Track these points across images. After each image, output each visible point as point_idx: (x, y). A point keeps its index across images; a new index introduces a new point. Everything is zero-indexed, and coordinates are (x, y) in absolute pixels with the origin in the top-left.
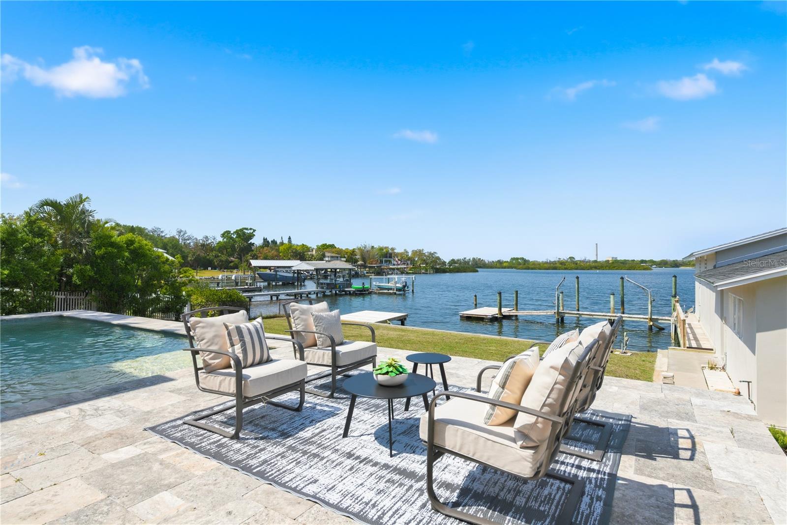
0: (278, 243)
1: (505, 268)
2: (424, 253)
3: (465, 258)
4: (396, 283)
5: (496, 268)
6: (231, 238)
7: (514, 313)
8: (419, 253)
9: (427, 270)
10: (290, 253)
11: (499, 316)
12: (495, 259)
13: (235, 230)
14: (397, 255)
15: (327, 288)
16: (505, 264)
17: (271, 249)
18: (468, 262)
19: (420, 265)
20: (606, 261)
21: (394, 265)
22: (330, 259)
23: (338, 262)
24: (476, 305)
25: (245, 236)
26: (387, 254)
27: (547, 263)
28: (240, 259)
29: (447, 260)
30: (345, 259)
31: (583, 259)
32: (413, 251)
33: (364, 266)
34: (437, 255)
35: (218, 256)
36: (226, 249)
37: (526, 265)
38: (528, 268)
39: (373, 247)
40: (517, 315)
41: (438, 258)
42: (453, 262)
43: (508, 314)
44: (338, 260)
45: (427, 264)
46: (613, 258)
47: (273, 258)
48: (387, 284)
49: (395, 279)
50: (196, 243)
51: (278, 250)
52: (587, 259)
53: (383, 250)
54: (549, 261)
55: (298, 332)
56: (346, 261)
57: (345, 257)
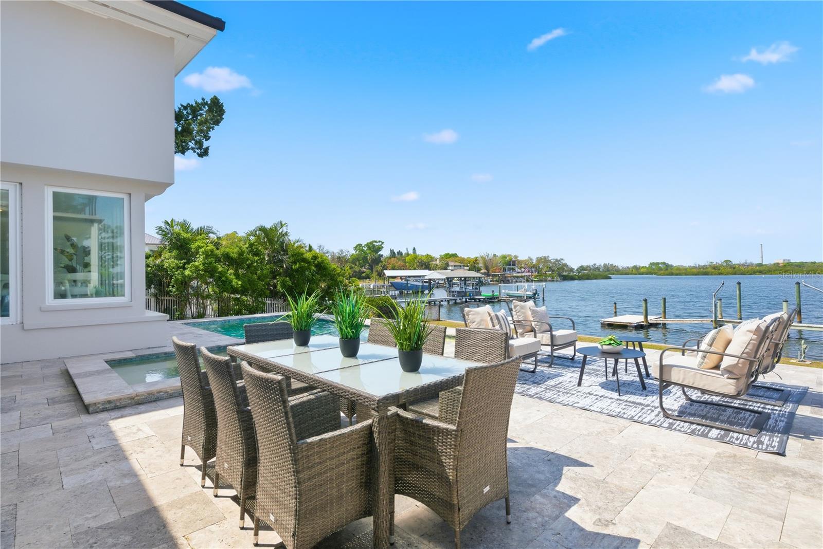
0: (404, 254)
1: (642, 274)
2: (550, 260)
3: (595, 265)
4: (526, 291)
5: (631, 274)
6: (363, 250)
7: (661, 321)
8: (545, 260)
9: (553, 278)
10: (416, 263)
11: (645, 324)
12: (631, 265)
13: (366, 243)
14: (520, 262)
15: (458, 296)
16: (642, 270)
17: (399, 259)
18: (598, 269)
19: (545, 272)
20: (774, 264)
21: (519, 273)
22: (453, 268)
23: (462, 271)
24: (616, 312)
25: (375, 248)
26: (510, 262)
27: (695, 267)
28: (371, 269)
29: (575, 266)
30: (468, 268)
31: (743, 262)
32: (537, 258)
33: (488, 275)
34: (564, 262)
35: (352, 268)
36: (359, 261)
37: (669, 270)
38: (672, 274)
39: (495, 255)
40: (665, 324)
41: (566, 265)
42: (582, 268)
43: (655, 322)
44: (461, 269)
45: (553, 271)
46: (784, 260)
47: (400, 269)
48: (517, 292)
49: (525, 286)
50: (333, 256)
51: (404, 261)
52: (749, 261)
53: (506, 258)
54: (697, 266)
55: (519, 321)
56: (469, 270)
57: (468, 266)
